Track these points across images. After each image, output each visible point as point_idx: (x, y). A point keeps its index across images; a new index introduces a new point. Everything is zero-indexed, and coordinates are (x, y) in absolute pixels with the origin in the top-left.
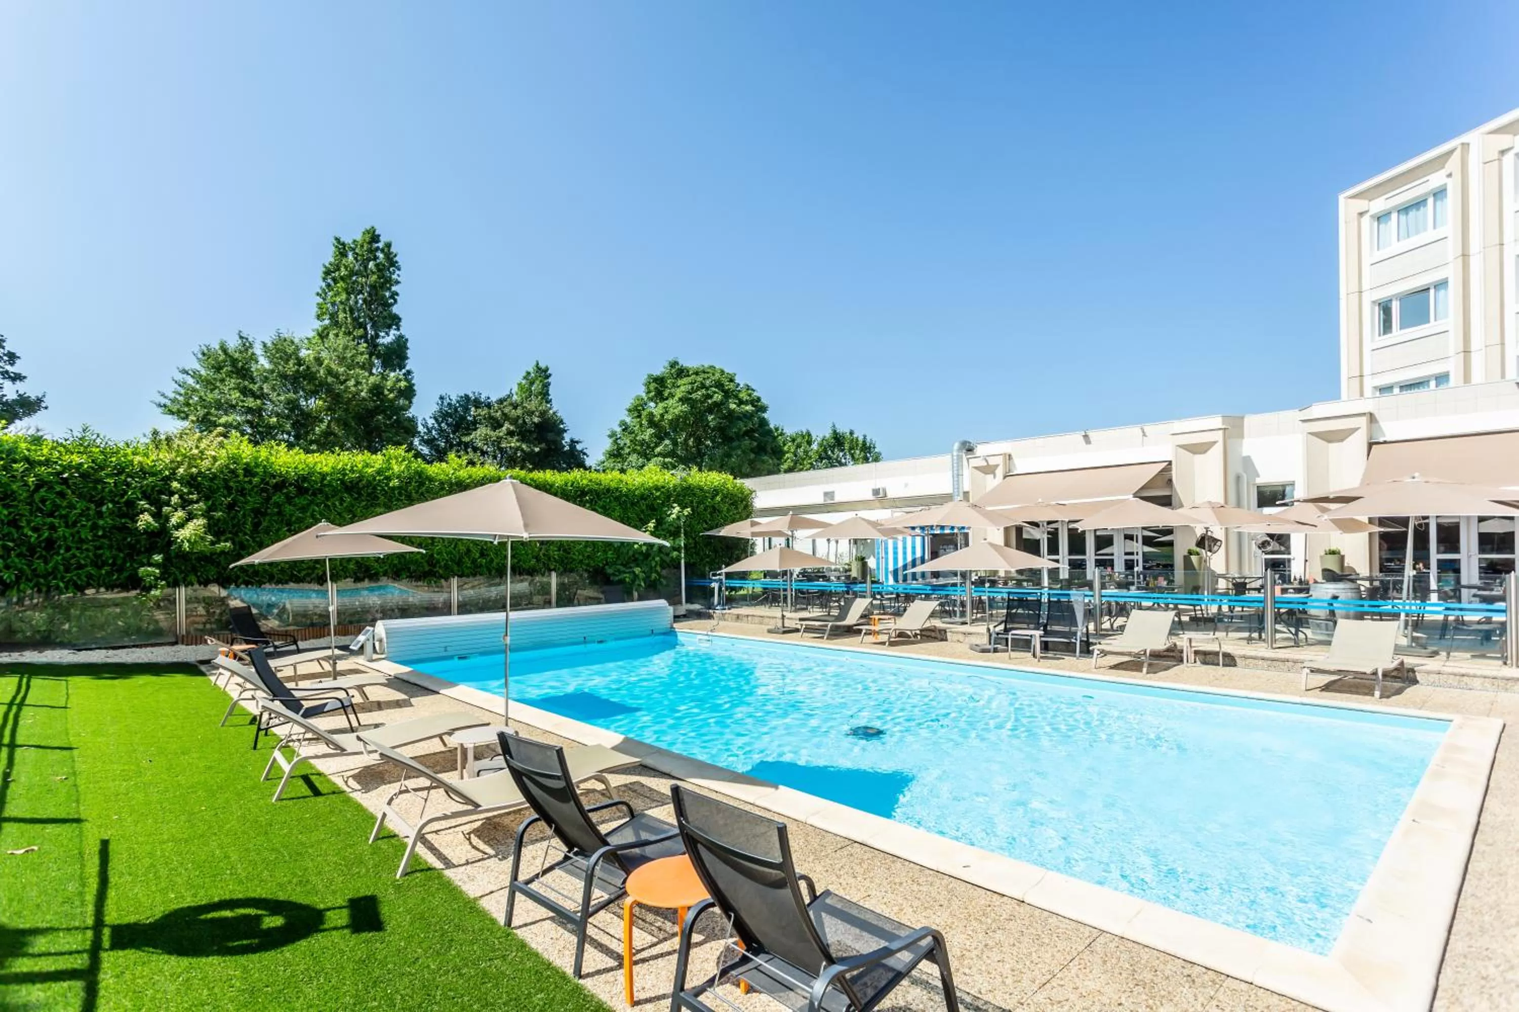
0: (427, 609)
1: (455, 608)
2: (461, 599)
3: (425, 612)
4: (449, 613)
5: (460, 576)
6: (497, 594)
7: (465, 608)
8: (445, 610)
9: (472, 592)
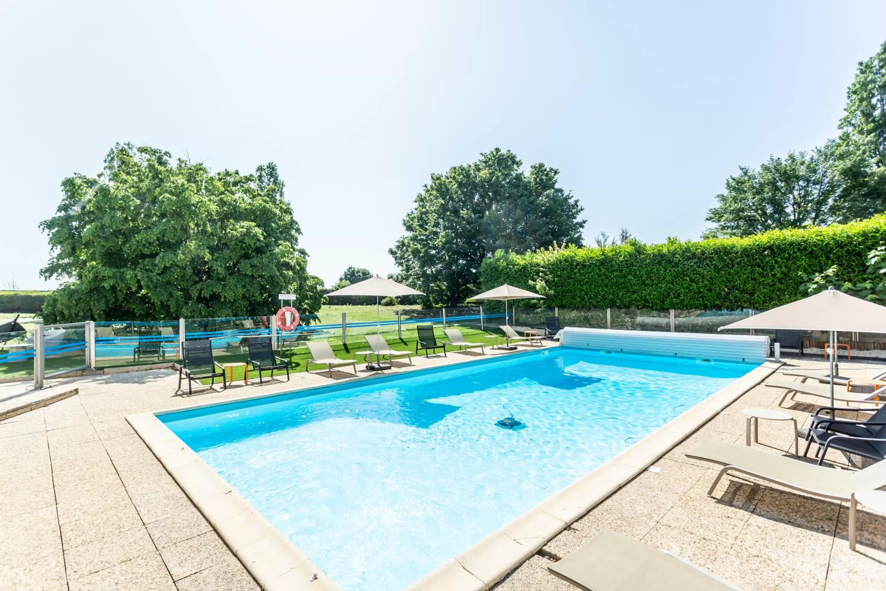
0: (656, 326)
1: (673, 328)
2: (677, 323)
3: (654, 328)
4: (669, 330)
5: (675, 309)
6: (703, 322)
7: (679, 329)
8: (667, 328)
9: (684, 319)
